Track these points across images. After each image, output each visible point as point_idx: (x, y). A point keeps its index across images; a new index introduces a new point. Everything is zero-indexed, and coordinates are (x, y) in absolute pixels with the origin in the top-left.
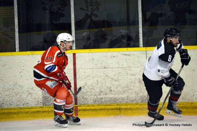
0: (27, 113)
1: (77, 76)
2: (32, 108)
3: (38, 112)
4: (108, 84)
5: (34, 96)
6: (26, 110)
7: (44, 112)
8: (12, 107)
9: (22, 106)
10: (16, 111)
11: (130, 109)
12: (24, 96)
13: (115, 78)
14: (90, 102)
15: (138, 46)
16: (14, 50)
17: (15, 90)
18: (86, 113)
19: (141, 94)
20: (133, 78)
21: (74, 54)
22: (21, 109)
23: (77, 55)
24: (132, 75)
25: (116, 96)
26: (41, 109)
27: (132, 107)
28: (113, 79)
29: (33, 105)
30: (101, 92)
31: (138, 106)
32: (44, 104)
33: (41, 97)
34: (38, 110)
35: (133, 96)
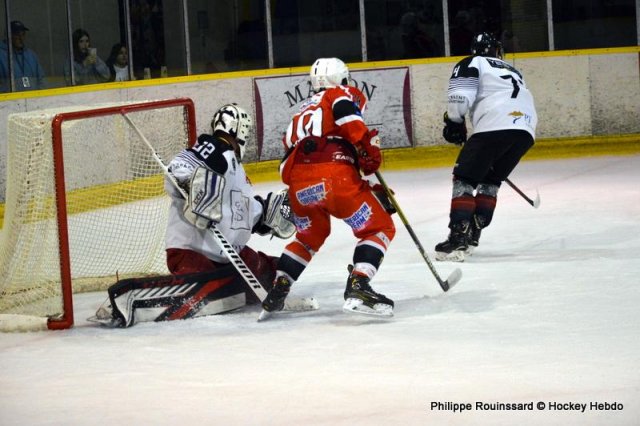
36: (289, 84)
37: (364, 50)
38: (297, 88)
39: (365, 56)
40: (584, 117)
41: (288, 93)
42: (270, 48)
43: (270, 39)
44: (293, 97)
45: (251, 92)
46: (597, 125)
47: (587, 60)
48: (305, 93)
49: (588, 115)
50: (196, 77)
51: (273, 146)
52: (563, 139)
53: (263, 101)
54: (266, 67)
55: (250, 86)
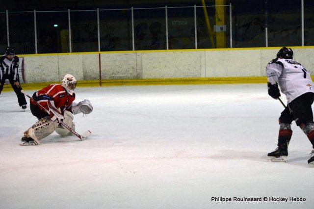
1: (101, 65)
3: (81, 83)
4: (117, 70)
5: (79, 75)
7: (84, 83)
11: (128, 82)
13: (121, 66)
14: (108, 78)
15: (132, 50)
16: (69, 52)
18: (105, 84)
19: (133, 74)
20: (129, 66)
21: (100, 54)
23: (101, 55)
24: (129, 65)
25: (121, 75)
27: (129, 81)
28: (119, 67)
29: (79, 80)
30: (113, 73)
31: (132, 81)
32: (84, 79)
33: (83, 76)
35: (129, 75)
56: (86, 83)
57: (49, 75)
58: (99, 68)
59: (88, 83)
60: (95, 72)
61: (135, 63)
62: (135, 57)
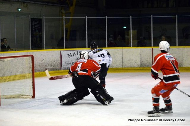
0: (134, 69)
1: (153, 56)
2: (136, 68)
3: (139, 69)
5: (137, 63)
6: (134, 68)
7: (141, 69)
8: (129, 67)
9: (133, 67)
10: (130, 69)
12: (133, 63)
15: (176, 46)
16: (130, 47)
17: (130, 61)
21: (152, 49)
22: (132, 68)
23: (153, 49)
26: (139, 68)
29: (137, 67)
32: (141, 66)
33: (140, 64)
34: (138, 68)
36: (69, 52)
37: (87, 45)
38: (70, 53)
39: (87, 47)
40: (139, 63)
41: (68, 54)
42: (65, 44)
43: (64, 42)
44: (70, 55)
45: (60, 54)
46: (142, 65)
47: (140, 50)
48: (72, 55)
49: (139, 62)
50: (46, 50)
51: (64, 67)
52: (133, 68)
53: (62, 56)
54: (63, 48)
55: (59, 53)
56: (142, 69)
57: (115, 63)
58: (152, 58)
59: (144, 69)
60: (149, 61)
61: (178, 56)
62: (178, 51)
